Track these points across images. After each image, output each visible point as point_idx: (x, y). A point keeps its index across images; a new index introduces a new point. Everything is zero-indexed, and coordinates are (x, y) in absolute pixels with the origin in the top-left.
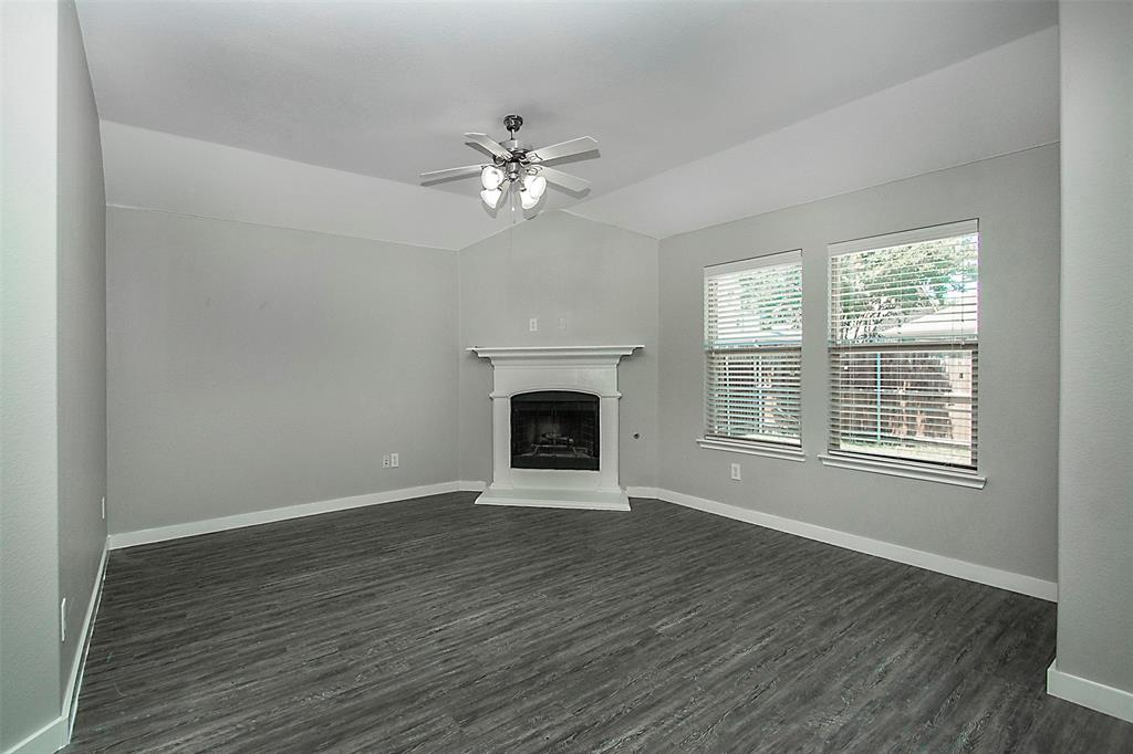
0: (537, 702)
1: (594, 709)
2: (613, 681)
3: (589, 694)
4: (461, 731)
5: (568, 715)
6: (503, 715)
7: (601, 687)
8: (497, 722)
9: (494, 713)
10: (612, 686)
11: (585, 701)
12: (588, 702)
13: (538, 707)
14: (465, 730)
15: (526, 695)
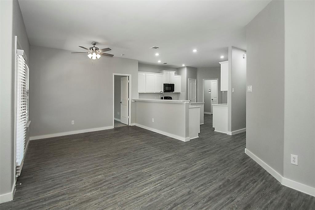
0: (172, 198)
1: (155, 196)
2: (147, 205)
3: (156, 200)
4: (190, 189)
5: (163, 194)
6: (181, 194)
7: (151, 203)
8: (182, 192)
9: (183, 194)
10: (147, 203)
11: (158, 198)
12: (156, 198)
13: (171, 196)
14: (189, 190)
15: (175, 200)
